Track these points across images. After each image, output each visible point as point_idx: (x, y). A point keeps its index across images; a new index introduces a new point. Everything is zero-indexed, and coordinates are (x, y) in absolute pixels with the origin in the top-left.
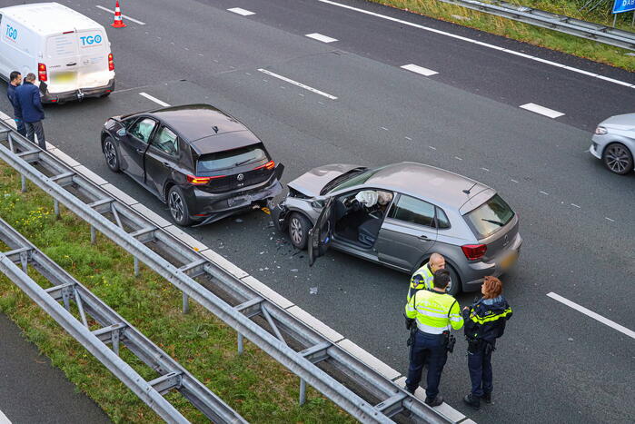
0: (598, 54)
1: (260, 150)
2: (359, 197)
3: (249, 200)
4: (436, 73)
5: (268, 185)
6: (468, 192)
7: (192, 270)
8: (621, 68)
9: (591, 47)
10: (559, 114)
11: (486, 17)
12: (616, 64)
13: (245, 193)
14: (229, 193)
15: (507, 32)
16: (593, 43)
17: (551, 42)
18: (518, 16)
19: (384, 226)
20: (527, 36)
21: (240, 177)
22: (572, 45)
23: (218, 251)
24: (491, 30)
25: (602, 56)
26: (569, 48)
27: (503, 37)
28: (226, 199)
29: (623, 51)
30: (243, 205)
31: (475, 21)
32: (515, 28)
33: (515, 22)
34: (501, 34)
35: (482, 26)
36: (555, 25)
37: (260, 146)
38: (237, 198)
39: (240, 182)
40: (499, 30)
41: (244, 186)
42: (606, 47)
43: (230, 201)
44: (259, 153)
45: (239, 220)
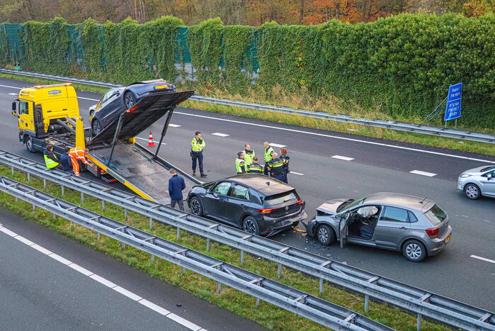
0: (442, 144)
1: (292, 194)
3: (291, 221)
4: (353, 159)
5: (299, 213)
6: (422, 203)
8: (457, 150)
9: (436, 140)
10: (434, 175)
11: (369, 128)
12: (454, 148)
13: (289, 218)
14: (281, 217)
15: (384, 136)
16: (438, 137)
17: (411, 139)
18: (390, 126)
19: (378, 225)
20: (396, 137)
21: (287, 208)
22: (425, 140)
24: (373, 136)
25: (444, 144)
26: (424, 141)
27: (382, 139)
28: (280, 221)
29: (456, 140)
30: (288, 224)
31: (364, 131)
32: (389, 133)
33: (388, 130)
34: (380, 137)
35: (368, 134)
36: (413, 129)
39: (287, 211)
40: (379, 134)
41: (289, 214)
42: (446, 139)
43: (282, 222)
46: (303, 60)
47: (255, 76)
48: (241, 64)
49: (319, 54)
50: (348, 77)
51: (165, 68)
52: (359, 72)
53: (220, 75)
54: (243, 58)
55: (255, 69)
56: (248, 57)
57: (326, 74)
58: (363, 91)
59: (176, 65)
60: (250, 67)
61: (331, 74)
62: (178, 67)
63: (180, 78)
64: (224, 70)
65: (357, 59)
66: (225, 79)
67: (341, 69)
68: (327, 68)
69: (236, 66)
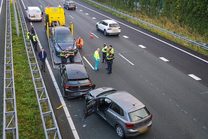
2: (106, 100)
3: (81, 94)
4: (168, 61)
5: (88, 90)
6: (134, 105)
7: (48, 114)
10: (199, 79)
11: (193, 45)
13: (81, 92)
14: (75, 91)
15: (198, 51)
21: (79, 87)
23: (68, 107)
24: (193, 49)
28: (74, 92)
30: (80, 95)
31: (190, 46)
34: (196, 51)
35: (191, 48)
37: (88, 79)
38: (78, 93)
39: (79, 88)
41: (80, 90)
43: (75, 93)
44: (87, 81)
45: (80, 99)
46: (180, 7)
47: (161, 11)
48: (156, 5)
49: (186, 4)
50: (197, 18)
51: (130, 3)
52: (202, 16)
53: (148, 9)
54: (157, 3)
55: (161, 8)
56: (159, 2)
57: (188, 15)
58: (202, 26)
59: (134, 2)
60: (159, 7)
61: (190, 15)
62: (135, 3)
63: (135, 8)
64: (150, 7)
65: (202, 9)
66: (150, 11)
67: (195, 13)
68: (189, 12)
69: (154, 6)
